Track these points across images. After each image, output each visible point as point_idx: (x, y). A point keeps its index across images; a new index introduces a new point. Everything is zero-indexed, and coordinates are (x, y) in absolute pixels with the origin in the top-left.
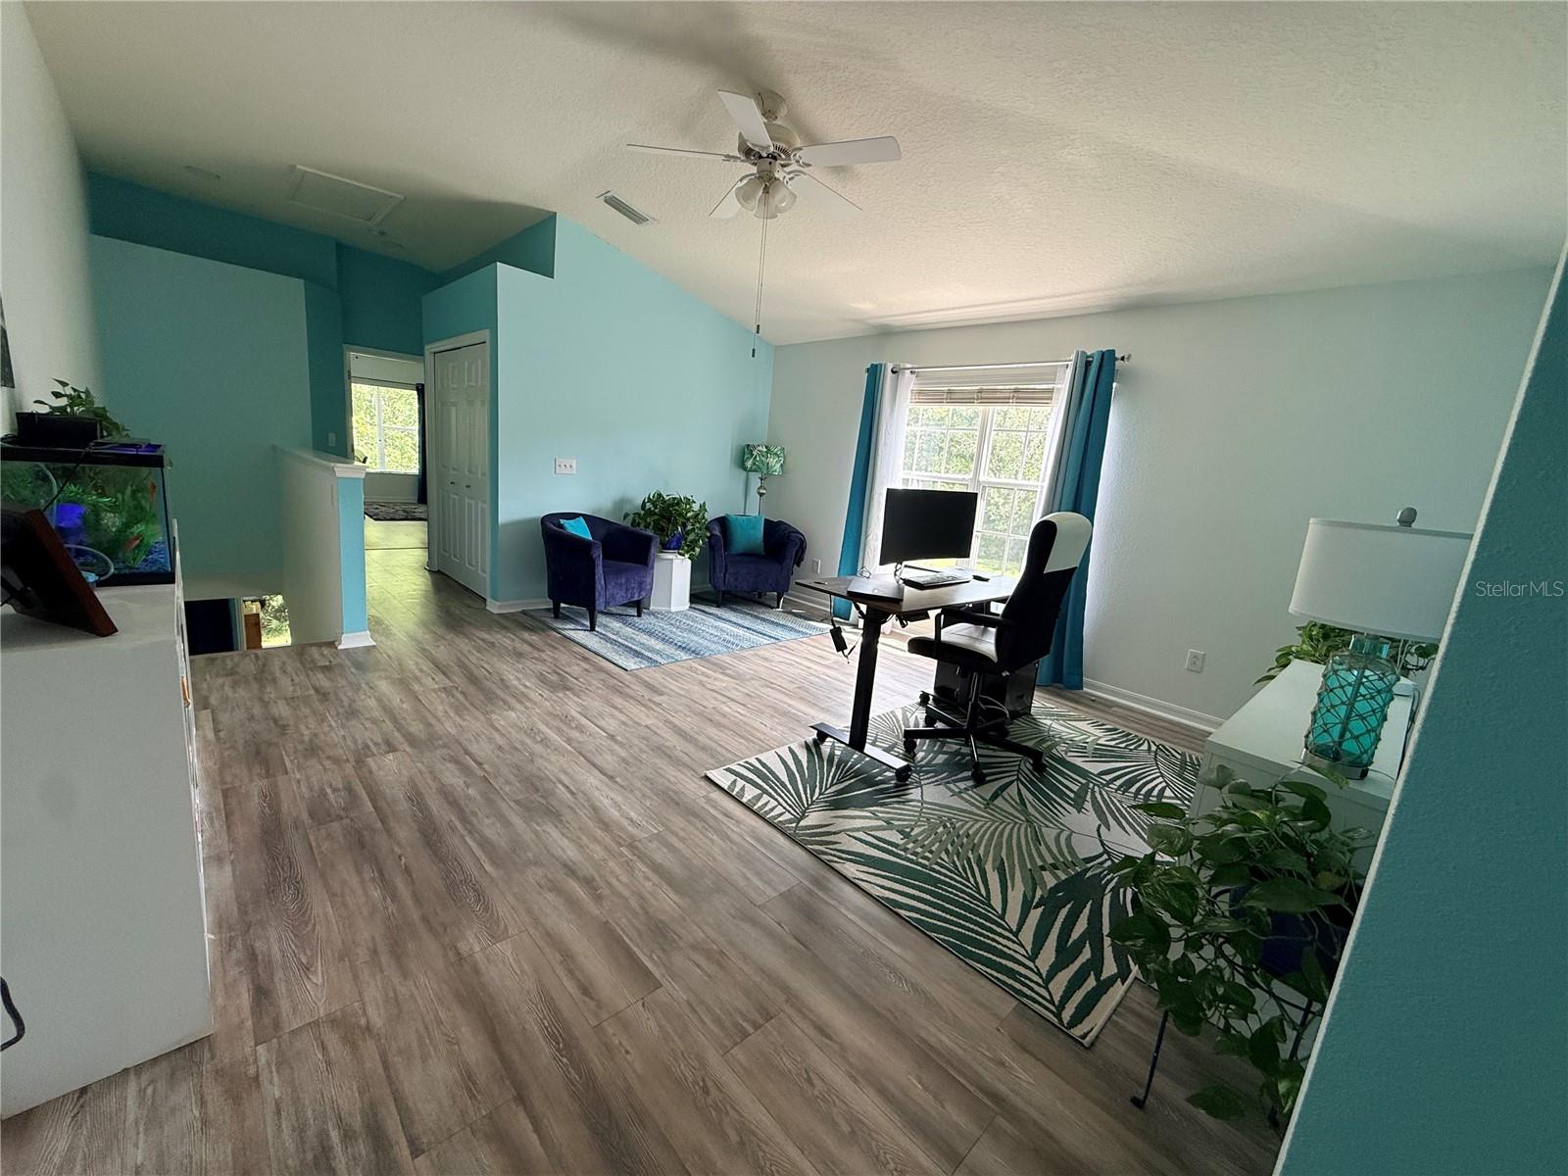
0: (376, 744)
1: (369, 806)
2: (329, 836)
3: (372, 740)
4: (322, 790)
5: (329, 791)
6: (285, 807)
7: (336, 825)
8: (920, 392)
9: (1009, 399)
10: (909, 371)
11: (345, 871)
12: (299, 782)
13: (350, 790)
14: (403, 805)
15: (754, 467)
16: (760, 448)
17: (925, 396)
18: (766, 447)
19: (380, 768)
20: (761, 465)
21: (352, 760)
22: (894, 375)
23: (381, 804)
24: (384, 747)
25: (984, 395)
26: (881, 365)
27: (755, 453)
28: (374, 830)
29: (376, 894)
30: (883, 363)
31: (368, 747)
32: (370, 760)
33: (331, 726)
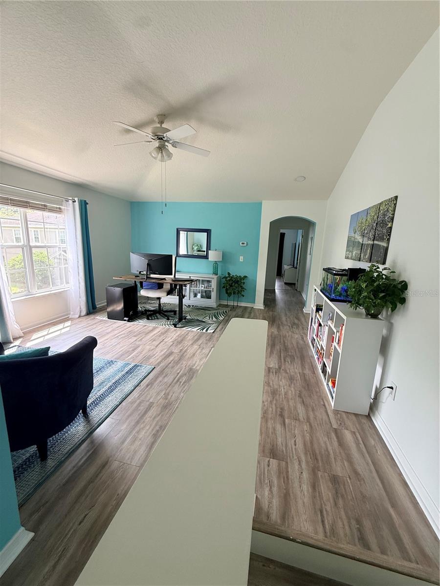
0: (273, 372)
1: (282, 355)
2: (291, 352)
3: (273, 375)
4: (291, 363)
5: (290, 362)
6: (300, 362)
7: (290, 354)
11: (290, 346)
12: (296, 368)
13: (285, 360)
14: (275, 352)
19: (275, 364)
21: (281, 369)
23: (279, 354)
24: (271, 371)
28: (283, 350)
29: (286, 341)
31: (276, 373)
32: (277, 367)
33: (284, 389)
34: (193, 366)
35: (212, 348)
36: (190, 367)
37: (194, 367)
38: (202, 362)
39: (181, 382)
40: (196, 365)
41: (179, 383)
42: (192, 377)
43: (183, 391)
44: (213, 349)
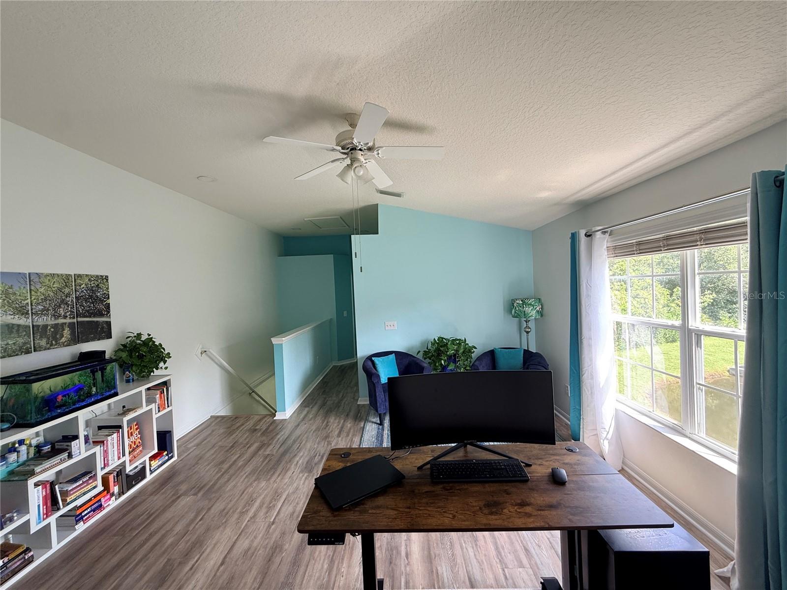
8: (615, 248)
9: (697, 241)
10: (600, 232)
15: (516, 315)
16: (518, 302)
17: (622, 250)
18: (522, 301)
20: (520, 313)
22: (589, 238)
25: (671, 242)
26: (576, 232)
27: (515, 305)
30: (577, 231)
34: (308, 476)
35: (273, 523)
36: (312, 475)
37: (306, 474)
38: (295, 485)
39: (319, 455)
40: (304, 478)
41: (321, 454)
42: (307, 463)
43: (315, 449)
44: (272, 520)
